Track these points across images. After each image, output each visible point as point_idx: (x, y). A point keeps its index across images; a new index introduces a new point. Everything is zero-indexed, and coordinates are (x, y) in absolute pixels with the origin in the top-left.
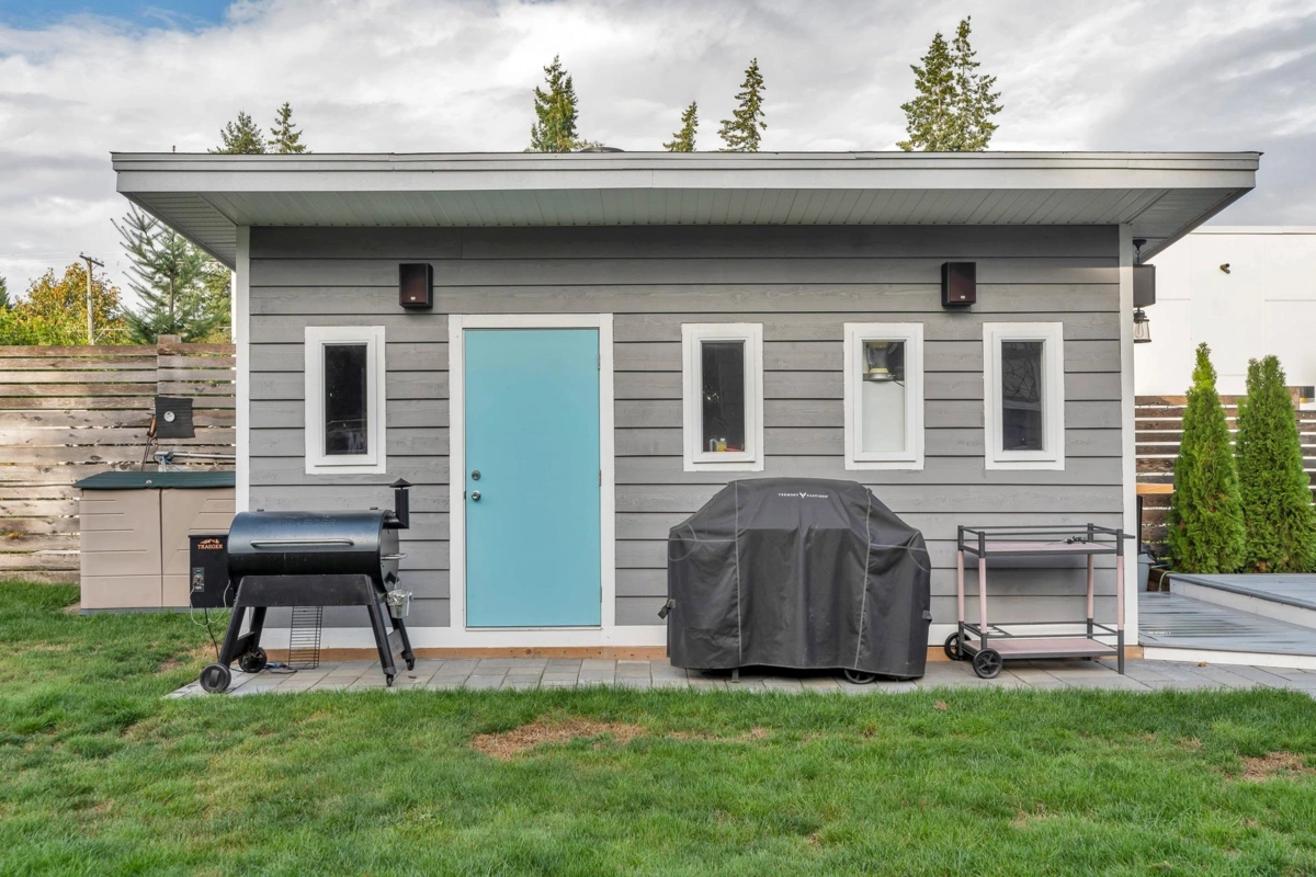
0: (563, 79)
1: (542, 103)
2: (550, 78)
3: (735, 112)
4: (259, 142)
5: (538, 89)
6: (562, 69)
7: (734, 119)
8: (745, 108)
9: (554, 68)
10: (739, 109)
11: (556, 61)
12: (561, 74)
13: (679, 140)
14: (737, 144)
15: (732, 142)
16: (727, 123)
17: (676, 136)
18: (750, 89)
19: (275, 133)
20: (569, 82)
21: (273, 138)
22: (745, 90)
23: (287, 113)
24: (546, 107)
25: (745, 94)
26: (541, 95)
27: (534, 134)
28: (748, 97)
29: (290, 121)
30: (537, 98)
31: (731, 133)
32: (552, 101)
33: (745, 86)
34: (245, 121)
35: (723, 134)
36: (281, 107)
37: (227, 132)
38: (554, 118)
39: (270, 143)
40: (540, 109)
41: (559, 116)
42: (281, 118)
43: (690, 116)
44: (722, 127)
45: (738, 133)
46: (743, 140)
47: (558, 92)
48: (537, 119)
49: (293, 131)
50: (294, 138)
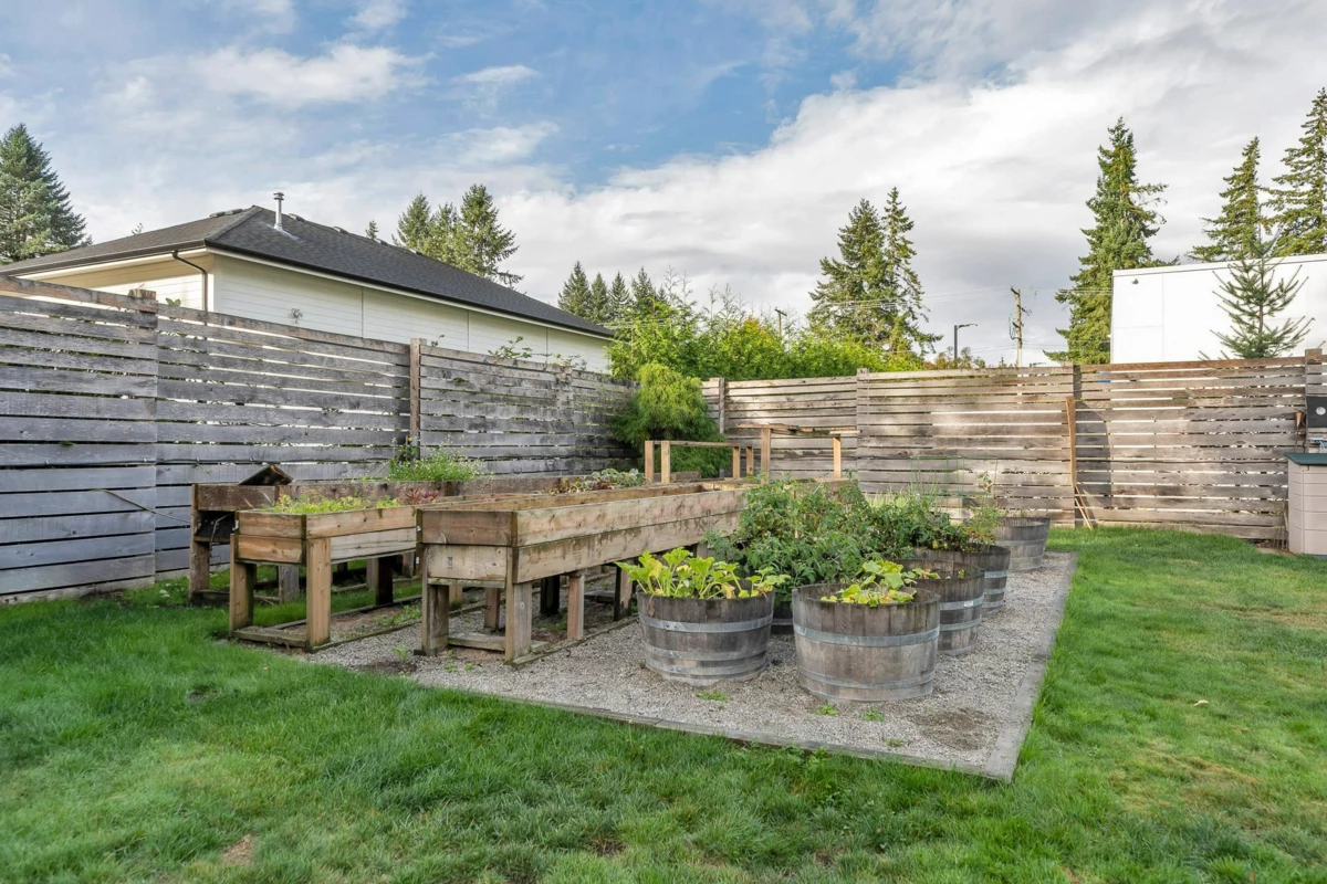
0: (1126, 136)
1: (1105, 159)
2: (1113, 137)
3: (1301, 140)
4: (875, 219)
5: (1101, 148)
6: (1124, 128)
7: (1301, 146)
8: (1310, 135)
9: (1118, 129)
10: (1305, 137)
11: (1120, 122)
12: (1123, 132)
13: (1240, 173)
14: (1302, 168)
15: (1297, 168)
16: (1292, 150)
17: (1235, 170)
18: (1318, 117)
19: (887, 210)
20: (1130, 138)
21: (886, 214)
22: (1313, 118)
23: (895, 195)
24: (1109, 161)
25: (1313, 122)
26: (1105, 153)
27: (1099, 185)
28: (1315, 124)
29: (898, 200)
30: (1100, 155)
31: (1297, 159)
32: (1116, 155)
33: (1313, 114)
34: (865, 205)
35: (1287, 161)
36: (890, 191)
37: (853, 214)
38: (1117, 169)
39: (883, 218)
40: (1103, 164)
41: (1121, 167)
42: (891, 199)
43: (1252, 150)
44: (1287, 155)
45: (1304, 158)
46: (1310, 164)
47: (1120, 148)
48: (1101, 172)
49: (899, 208)
50: (900, 213)
